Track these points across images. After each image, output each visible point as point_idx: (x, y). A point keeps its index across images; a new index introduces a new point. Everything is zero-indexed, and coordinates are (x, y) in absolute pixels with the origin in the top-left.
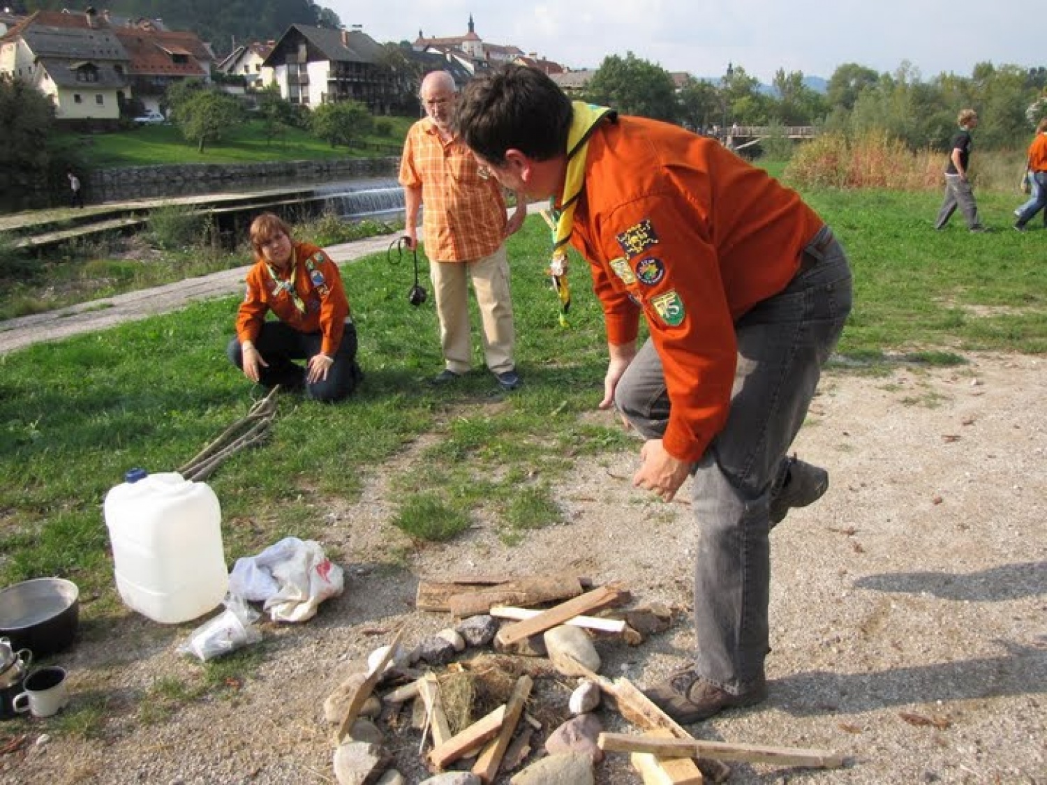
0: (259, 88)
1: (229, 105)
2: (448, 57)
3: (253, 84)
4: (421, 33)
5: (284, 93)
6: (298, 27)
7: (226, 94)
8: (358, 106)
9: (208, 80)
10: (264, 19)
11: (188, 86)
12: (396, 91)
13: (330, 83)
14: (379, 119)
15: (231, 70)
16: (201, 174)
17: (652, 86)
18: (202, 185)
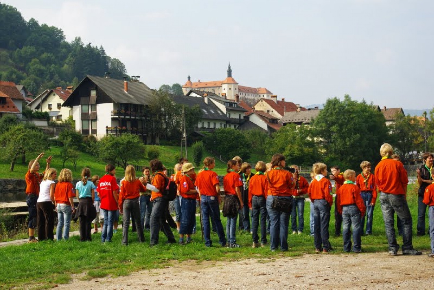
0: (59, 122)
1: (35, 136)
2: (206, 100)
3: (54, 119)
4: (189, 78)
5: (78, 127)
6: (91, 78)
7: (33, 128)
8: (133, 138)
9: (21, 116)
10: (66, 66)
11: (6, 121)
12: (164, 126)
13: (113, 119)
14: (149, 148)
15: (38, 108)
16: (10, 187)
17: (366, 122)
18: (10, 195)
